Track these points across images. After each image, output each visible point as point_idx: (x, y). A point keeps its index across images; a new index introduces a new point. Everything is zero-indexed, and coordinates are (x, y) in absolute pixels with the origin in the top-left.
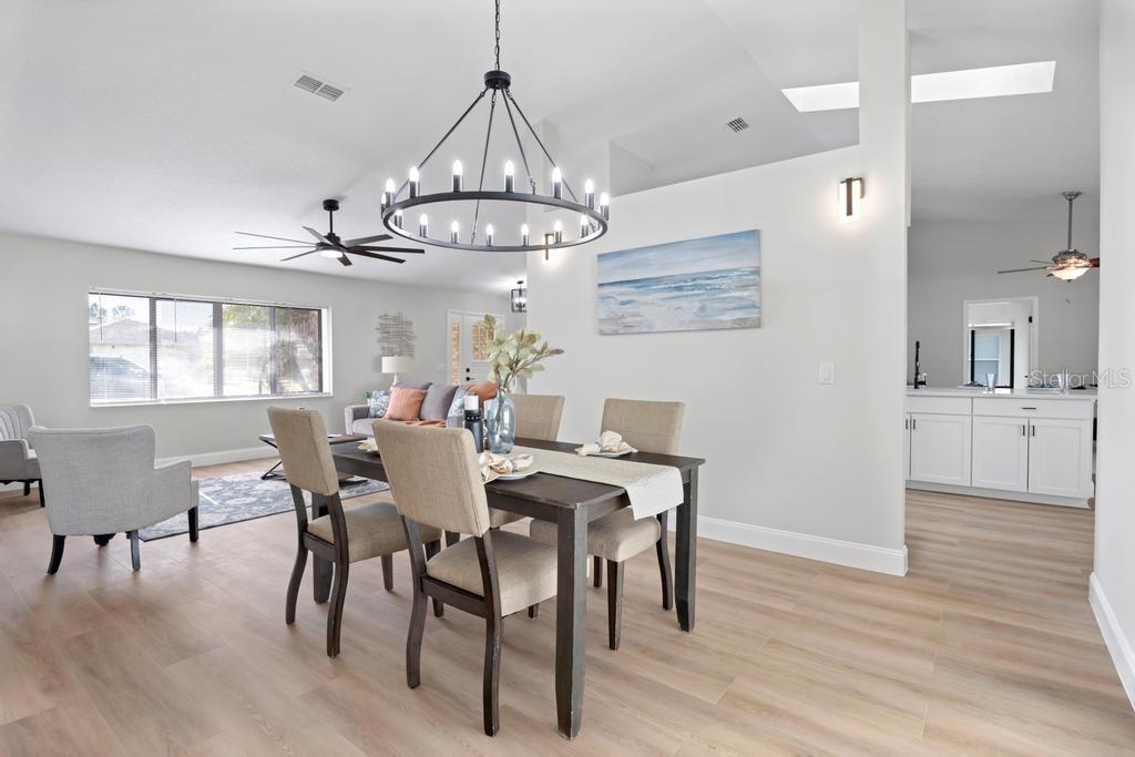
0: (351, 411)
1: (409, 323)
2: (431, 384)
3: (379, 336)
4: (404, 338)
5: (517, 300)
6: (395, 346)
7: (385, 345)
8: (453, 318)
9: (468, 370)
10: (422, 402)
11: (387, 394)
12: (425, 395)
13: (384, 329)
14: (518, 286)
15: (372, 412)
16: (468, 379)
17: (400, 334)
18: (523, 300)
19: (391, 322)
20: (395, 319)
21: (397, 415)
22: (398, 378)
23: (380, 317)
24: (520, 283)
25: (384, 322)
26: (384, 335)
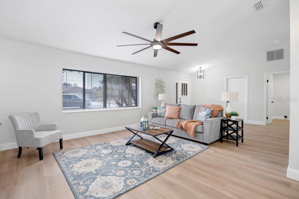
0: (151, 114)
1: (164, 82)
3: (155, 87)
4: (162, 88)
5: (199, 74)
6: (159, 90)
7: (157, 90)
9: (180, 99)
10: (179, 112)
11: (164, 108)
13: (156, 84)
14: (200, 69)
15: (159, 115)
16: (180, 102)
17: (161, 86)
18: (201, 74)
20: (159, 81)
21: (171, 117)
22: (164, 102)
23: (155, 80)
25: (156, 82)
26: (156, 86)
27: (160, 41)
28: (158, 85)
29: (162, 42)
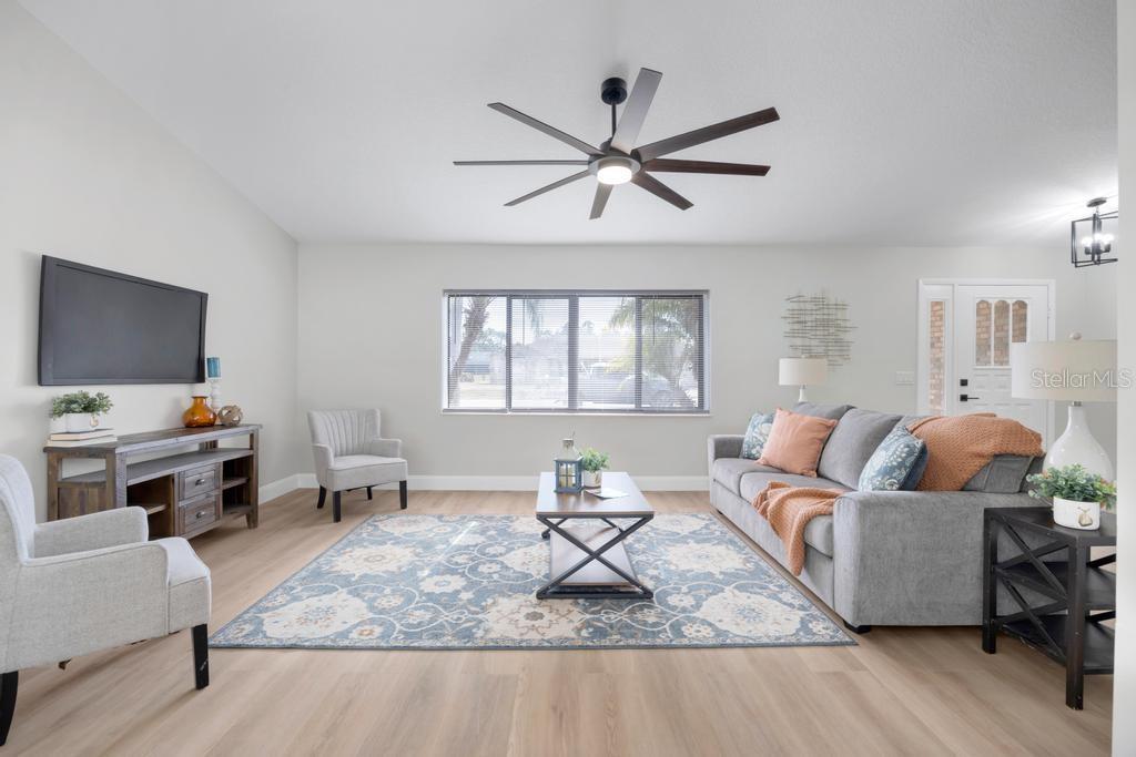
0: (714, 443)
2: (850, 408)
3: (788, 328)
4: (832, 330)
5: (1087, 241)
6: (814, 343)
7: (798, 342)
8: (930, 291)
9: (964, 383)
10: (825, 442)
11: (770, 420)
12: (832, 429)
13: (796, 317)
14: (1090, 212)
15: (745, 448)
16: (964, 399)
17: (825, 324)
18: (1104, 238)
19: (809, 306)
20: (814, 300)
23: (789, 299)
24: (1097, 203)
25: (795, 306)
26: (796, 326)
27: (629, 153)
28: (808, 318)
29: (636, 154)
